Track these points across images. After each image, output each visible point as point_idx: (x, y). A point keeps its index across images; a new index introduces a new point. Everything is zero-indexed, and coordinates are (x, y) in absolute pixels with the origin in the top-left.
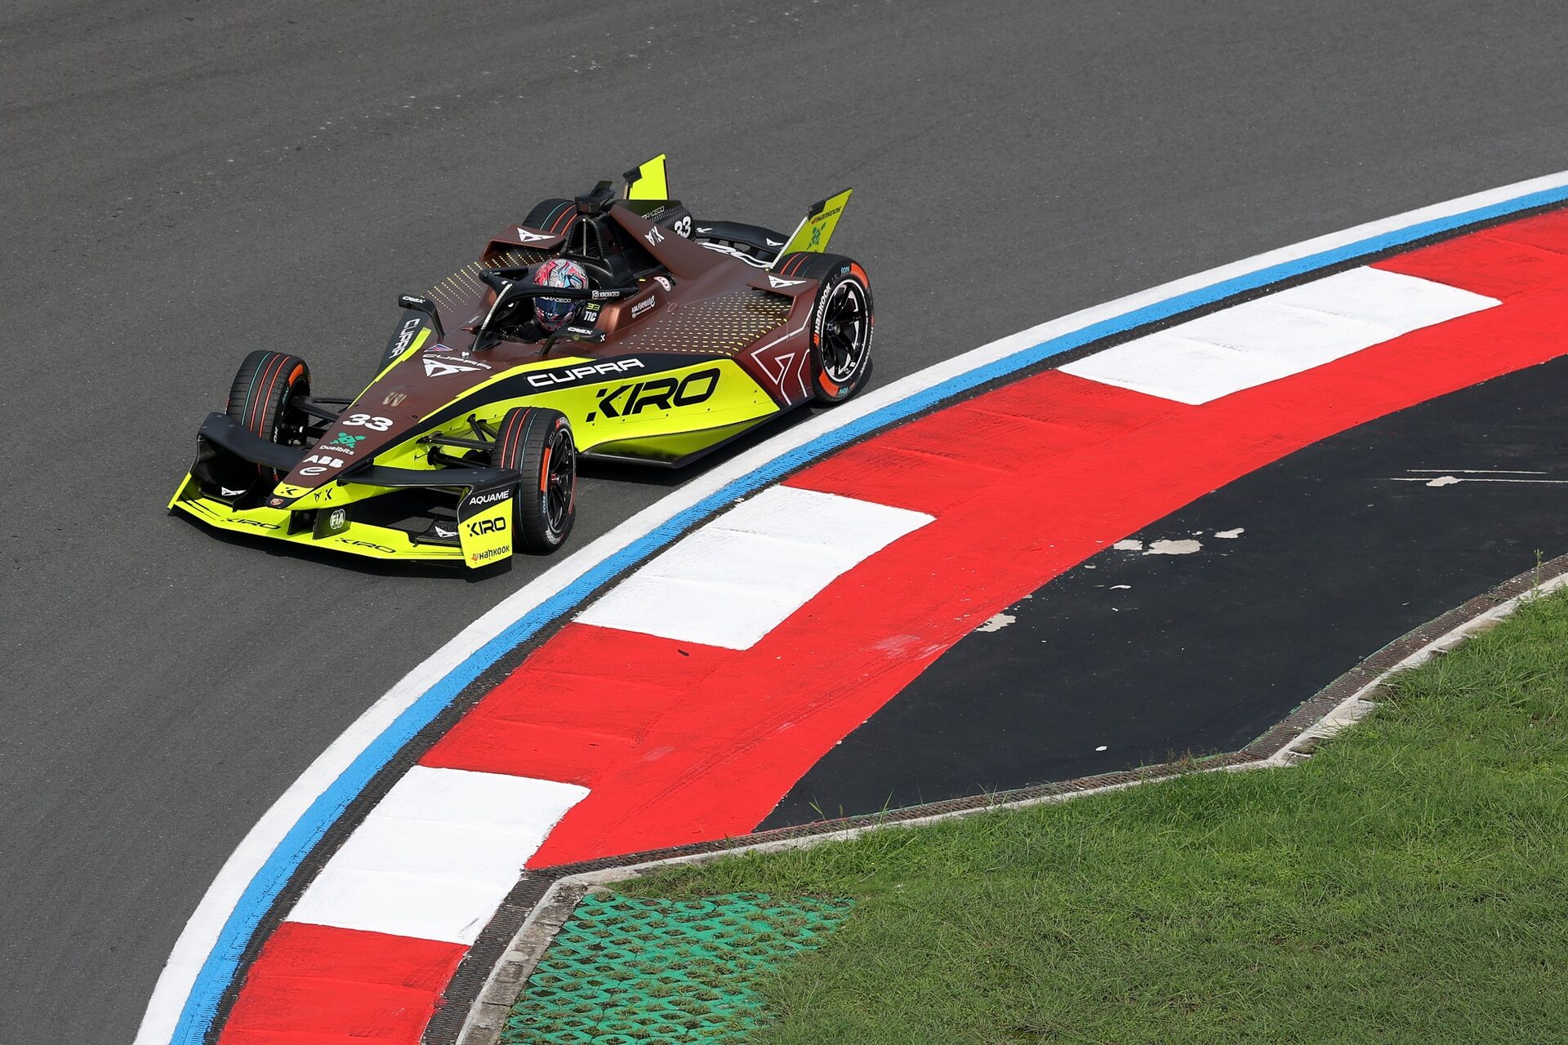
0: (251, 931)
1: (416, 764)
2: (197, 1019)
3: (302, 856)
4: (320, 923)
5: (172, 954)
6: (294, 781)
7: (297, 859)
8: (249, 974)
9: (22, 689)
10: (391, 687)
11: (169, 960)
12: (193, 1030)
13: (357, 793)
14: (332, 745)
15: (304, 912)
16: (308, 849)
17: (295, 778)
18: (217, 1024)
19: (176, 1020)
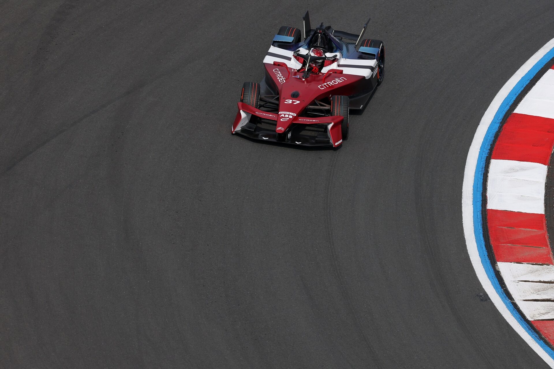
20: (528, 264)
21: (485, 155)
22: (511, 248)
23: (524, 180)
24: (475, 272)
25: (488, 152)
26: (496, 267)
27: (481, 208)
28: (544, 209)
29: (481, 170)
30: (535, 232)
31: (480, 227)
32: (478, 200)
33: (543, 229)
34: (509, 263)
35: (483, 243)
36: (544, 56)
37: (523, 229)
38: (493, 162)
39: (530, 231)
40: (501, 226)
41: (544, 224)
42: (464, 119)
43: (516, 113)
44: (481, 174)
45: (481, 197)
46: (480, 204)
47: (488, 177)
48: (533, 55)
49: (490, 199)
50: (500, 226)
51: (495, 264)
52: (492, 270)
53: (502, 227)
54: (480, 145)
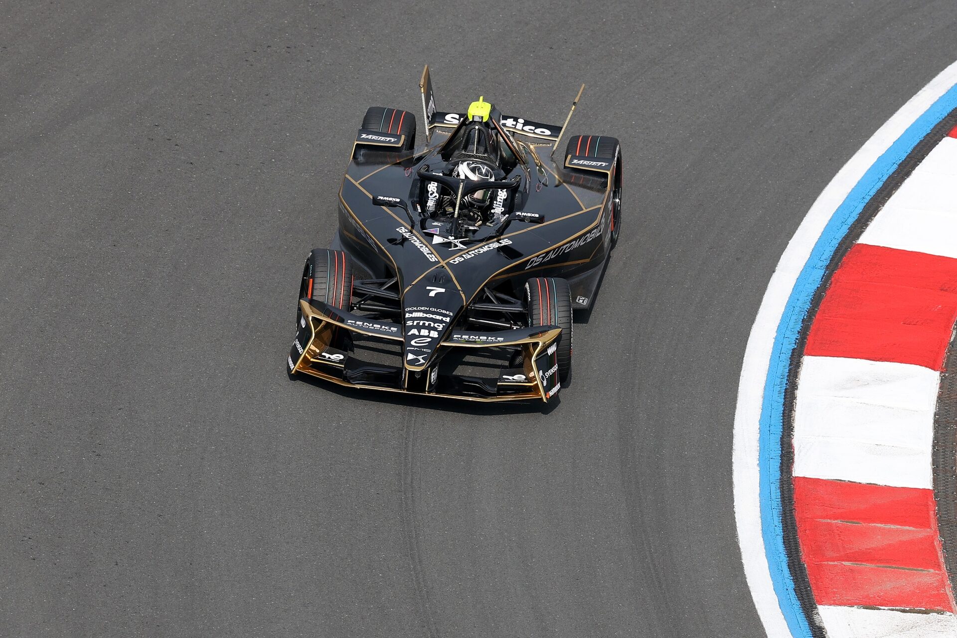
0: (833, 249)
1: (947, 135)
2: (797, 309)
3: (868, 198)
4: (882, 245)
5: (779, 263)
6: (862, 146)
7: (865, 200)
8: (833, 279)
9: (672, 76)
10: (929, 81)
11: (777, 268)
12: (794, 317)
13: (906, 155)
14: (888, 121)
15: (868, 237)
16: (873, 193)
17: (862, 143)
18: (811, 313)
19: (783, 309)
20: (893, 610)
21: (789, 346)
22: (852, 570)
23: (884, 406)
24: (764, 629)
25: (796, 339)
26: (815, 617)
27: (778, 475)
28: (932, 476)
29: (778, 381)
30: (909, 532)
31: (777, 521)
32: (773, 454)
33: (929, 527)
34: (846, 608)
35: (784, 559)
36: (932, 105)
37: (879, 525)
38: (808, 362)
39: (897, 530)
40: (827, 517)
41: (932, 513)
42: (737, 259)
43: (864, 243)
44: (780, 392)
45: (779, 447)
46: (776, 464)
47: (795, 398)
48: (906, 102)
49: (800, 452)
50: (824, 518)
51: (812, 611)
52: (804, 624)
53: (829, 521)
54: (778, 322)
